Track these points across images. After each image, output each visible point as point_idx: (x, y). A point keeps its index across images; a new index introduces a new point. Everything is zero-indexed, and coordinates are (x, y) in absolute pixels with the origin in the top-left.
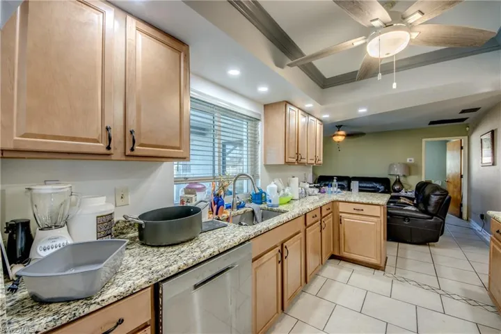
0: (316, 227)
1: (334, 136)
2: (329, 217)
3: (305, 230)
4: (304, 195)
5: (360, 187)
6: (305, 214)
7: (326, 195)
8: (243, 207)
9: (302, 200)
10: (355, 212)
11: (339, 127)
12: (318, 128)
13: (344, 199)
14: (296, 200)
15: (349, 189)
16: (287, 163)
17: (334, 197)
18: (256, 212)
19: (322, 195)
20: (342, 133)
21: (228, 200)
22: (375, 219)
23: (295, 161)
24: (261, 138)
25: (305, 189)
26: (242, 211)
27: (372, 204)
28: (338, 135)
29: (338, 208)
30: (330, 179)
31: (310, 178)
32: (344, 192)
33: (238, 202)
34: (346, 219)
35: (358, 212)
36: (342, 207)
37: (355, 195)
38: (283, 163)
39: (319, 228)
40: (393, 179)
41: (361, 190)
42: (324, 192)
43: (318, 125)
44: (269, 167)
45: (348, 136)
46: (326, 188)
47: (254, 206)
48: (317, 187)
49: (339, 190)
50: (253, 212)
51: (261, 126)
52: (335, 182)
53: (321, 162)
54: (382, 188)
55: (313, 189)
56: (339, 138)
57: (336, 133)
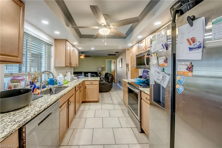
0: (78, 91)
1: (80, 56)
2: (82, 87)
3: (75, 93)
4: (72, 79)
5: (91, 75)
6: (75, 87)
7: (80, 79)
8: (45, 87)
9: (72, 81)
10: (91, 84)
11: (82, 53)
12: (77, 52)
13: (87, 80)
14: (70, 82)
15: (88, 76)
16: (66, 66)
17: (83, 79)
18: (52, 89)
19: (78, 79)
20: (83, 55)
21: (38, 84)
22: (97, 85)
23: (69, 66)
24: (53, 54)
25: (72, 77)
26: (45, 89)
27: (96, 81)
28: (82, 56)
29: (85, 83)
30: (81, 73)
31: (73, 73)
32: (86, 77)
33: (43, 85)
34: (88, 87)
35: (92, 84)
36: (86, 83)
37: (90, 78)
38: (65, 66)
39: (79, 92)
40: (98, 72)
41: (92, 76)
42: (79, 78)
43: (77, 51)
44: (56, 68)
45: (85, 56)
46: (80, 76)
47: (50, 86)
48: (76, 76)
49: (84, 77)
50: (51, 89)
51: (53, 49)
52: (83, 74)
53: (78, 66)
54: (95, 75)
55: (75, 77)
56: (82, 57)
57: (81, 55)
